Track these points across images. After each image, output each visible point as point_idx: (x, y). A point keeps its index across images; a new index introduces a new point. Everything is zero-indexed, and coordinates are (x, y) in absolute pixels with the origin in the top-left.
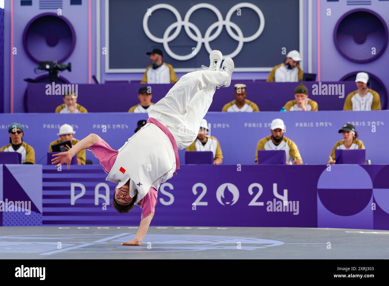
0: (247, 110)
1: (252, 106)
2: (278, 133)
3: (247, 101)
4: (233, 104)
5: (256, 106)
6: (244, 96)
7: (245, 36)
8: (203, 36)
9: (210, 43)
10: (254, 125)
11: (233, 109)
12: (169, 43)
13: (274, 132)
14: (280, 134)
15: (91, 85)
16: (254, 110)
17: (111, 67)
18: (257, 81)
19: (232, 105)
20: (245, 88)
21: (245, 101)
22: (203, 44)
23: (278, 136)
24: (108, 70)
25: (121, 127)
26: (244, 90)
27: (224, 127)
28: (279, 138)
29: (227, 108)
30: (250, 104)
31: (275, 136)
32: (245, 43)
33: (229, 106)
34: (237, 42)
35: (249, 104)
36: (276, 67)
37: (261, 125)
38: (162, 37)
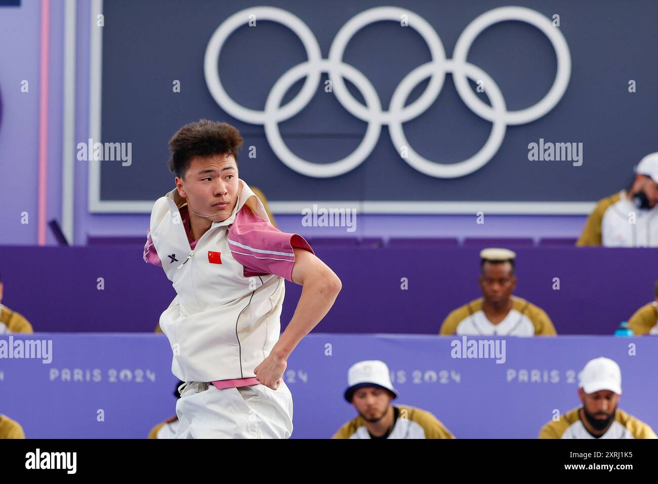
0: (515, 328)
1: (533, 318)
2: (602, 404)
3: (516, 300)
4: (477, 310)
5: (543, 316)
6: (508, 284)
7: (512, 105)
8: (385, 106)
9: (407, 126)
10: (536, 376)
11: (475, 325)
12: (282, 126)
13: (589, 401)
14: (609, 407)
15: (46, 249)
16: (538, 332)
17: (106, 194)
18: (545, 241)
19: (471, 312)
20: (511, 261)
21: (512, 302)
22: (385, 129)
23: (601, 413)
24: (96, 204)
25: (134, 377)
26: (507, 267)
27: (444, 381)
28: (604, 417)
29: (457, 322)
30: (526, 312)
31: (592, 409)
32: (510, 128)
33: (463, 318)
34: (488, 126)
35: (522, 311)
36: (605, 202)
37: (555, 377)
38: (259, 105)
